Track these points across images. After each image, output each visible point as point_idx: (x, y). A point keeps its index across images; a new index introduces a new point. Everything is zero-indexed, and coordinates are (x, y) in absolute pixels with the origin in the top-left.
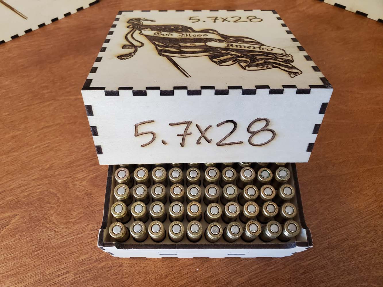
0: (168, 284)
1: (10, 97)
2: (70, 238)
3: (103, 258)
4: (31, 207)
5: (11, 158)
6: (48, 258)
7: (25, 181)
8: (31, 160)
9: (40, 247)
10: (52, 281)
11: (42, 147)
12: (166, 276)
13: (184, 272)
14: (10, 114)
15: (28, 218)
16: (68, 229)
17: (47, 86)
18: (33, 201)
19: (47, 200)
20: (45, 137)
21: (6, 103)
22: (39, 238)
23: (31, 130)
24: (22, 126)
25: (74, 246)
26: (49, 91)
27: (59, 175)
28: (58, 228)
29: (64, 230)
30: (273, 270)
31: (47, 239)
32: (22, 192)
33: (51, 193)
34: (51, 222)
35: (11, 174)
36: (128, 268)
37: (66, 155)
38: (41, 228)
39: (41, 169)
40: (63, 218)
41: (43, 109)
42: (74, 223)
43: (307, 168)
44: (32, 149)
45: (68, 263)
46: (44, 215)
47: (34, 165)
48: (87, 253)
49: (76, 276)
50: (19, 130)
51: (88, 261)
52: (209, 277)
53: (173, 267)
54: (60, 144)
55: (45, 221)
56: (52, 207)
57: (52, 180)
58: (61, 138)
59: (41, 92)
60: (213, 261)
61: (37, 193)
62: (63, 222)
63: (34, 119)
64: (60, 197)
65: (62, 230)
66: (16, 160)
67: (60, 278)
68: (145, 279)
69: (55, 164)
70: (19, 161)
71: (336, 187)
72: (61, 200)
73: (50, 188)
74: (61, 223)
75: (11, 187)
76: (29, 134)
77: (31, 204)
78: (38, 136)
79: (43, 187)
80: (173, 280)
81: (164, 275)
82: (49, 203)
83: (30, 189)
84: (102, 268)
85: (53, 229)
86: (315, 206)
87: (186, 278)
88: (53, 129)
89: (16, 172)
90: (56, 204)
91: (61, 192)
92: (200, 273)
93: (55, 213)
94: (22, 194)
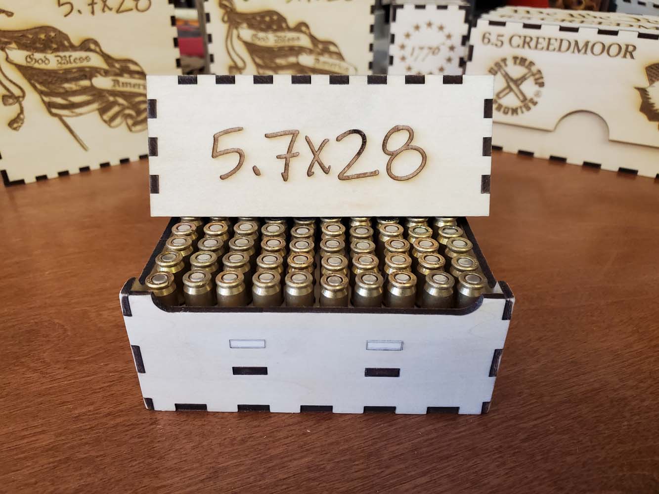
0: (247, 453)
2: (66, 382)
3: (122, 411)
6: (12, 411)
11: (59, 273)
12: (243, 441)
13: (281, 435)
16: (68, 370)
18: (17, 334)
19: (43, 332)
20: (70, 262)
25: (69, 394)
27: (77, 303)
28: (49, 368)
29: (61, 371)
30: (463, 433)
31: (22, 383)
33: (54, 324)
34: (39, 360)
36: (168, 428)
38: (17, 368)
39: (48, 296)
40: (64, 355)
42: (81, 363)
44: (42, 275)
46: (31, 351)
48: (92, 404)
49: (60, 438)
51: (90, 415)
52: (332, 444)
53: (259, 426)
55: (29, 358)
56: (49, 341)
57: (62, 309)
60: (340, 419)
61: (29, 325)
62: (63, 360)
64: (69, 328)
65: (56, 371)
67: (26, 441)
68: (199, 444)
70: (15, 287)
71: (563, 322)
72: (69, 333)
73: (54, 318)
77: (12, 337)
79: (42, 318)
80: (256, 447)
81: (239, 438)
82: (45, 336)
83: (18, 319)
85: (39, 370)
87: (283, 445)
90: (59, 337)
91: (73, 323)
92: (314, 437)
93: (51, 348)
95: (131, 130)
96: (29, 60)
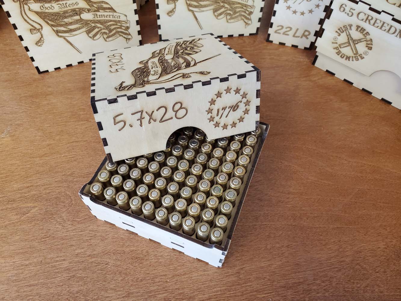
0: (142, 287)
1: (54, 113)
2: (72, 234)
3: (95, 255)
4: (49, 203)
5: (43, 161)
6: (52, 246)
7: (49, 181)
8: (58, 166)
9: (48, 235)
10: (51, 264)
11: (68, 157)
12: (141, 281)
13: (157, 280)
14: (50, 126)
15: (45, 211)
16: (73, 226)
17: (84, 109)
18: (51, 198)
19: (62, 200)
20: (73, 149)
21: (50, 117)
22: (49, 229)
23: (64, 142)
24: (57, 138)
25: (74, 240)
26: (85, 113)
27: (77, 181)
28: (65, 224)
29: (70, 226)
30: (232, 295)
31: (55, 231)
32: (45, 189)
33: (66, 195)
34: (61, 217)
35: (40, 174)
36: (112, 267)
37: (86, 166)
38: (53, 221)
39: (64, 174)
40: (71, 216)
41: (76, 127)
42: (78, 223)
43: (283, 216)
44: (60, 157)
45: (67, 253)
46: (57, 211)
47: (59, 170)
48: (83, 248)
49: (70, 265)
50: (54, 140)
52: (176, 289)
53: (149, 274)
54: (84, 157)
55: (57, 216)
56: (65, 206)
58: (85, 153)
59: (78, 113)
60: (182, 276)
61: (56, 193)
62: (71, 220)
63: (68, 134)
64: (73, 199)
65: (68, 226)
66: (46, 164)
67: (58, 263)
68: (124, 279)
69: (75, 172)
70: (49, 164)
71: (305, 237)
73: (66, 191)
74: (69, 220)
75: (38, 184)
76: (61, 145)
77: (49, 200)
78: (68, 148)
79: (62, 189)
80: (146, 284)
81: (140, 279)
82: (63, 202)
83: (52, 188)
84: (92, 262)
85: (61, 224)
86: (282, 249)
87: (157, 286)
88: (81, 144)
89: (44, 173)
90: (69, 204)
91: (75, 195)
92: (170, 284)
93: (66, 211)
94: (44, 191)
95: (106, 41)
96: (42, 8)
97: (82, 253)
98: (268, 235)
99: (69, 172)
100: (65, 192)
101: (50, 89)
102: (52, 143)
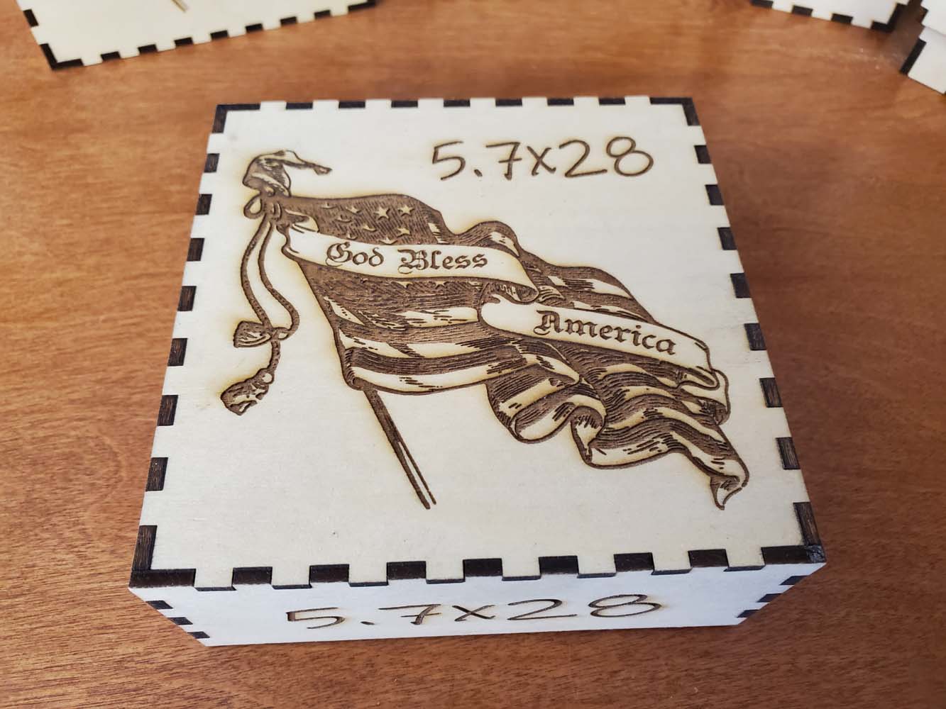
1: (87, 185)
2: (111, 584)
3: (184, 666)
4: (42, 472)
5: (35, 332)
6: (34, 626)
7: (49, 398)
8: (83, 350)
9: (26, 587)
10: (23, 695)
11: (121, 323)
14: (71, 224)
15: (22, 499)
16: (116, 557)
18: (50, 458)
19: (87, 464)
20: (138, 298)
21: (74, 196)
22: (30, 563)
23: (110, 275)
24: (91, 261)
25: (113, 609)
26: (185, 188)
28: (90, 547)
29: (106, 557)
31: (51, 571)
32: (33, 426)
33: (103, 447)
34: (78, 524)
35: (23, 373)
38: (46, 535)
39: (99, 377)
40: (112, 522)
41: (156, 229)
43: (843, 552)
44: (93, 323)
45: (84, 655)
46: (67, 502)
47: (87, 364)
48: (143, 639)
49: (92, 700)
50: (79, 268)
51: (138, 662)
55: (63, 518)
56: (93, 484)
57: (118, 413)
59: (165, 188)
61: (70, 440)
62: (110, 534)
63: (126, 250)
64: (124, 463)
65: (99, 556)
66: (47, 342)
67: (48, 692)
69: (139, 373)
70: (54, 344)
72: (123, 474)
73: (105, 434)
74: (103, 535)
75: (10, 408)
76: (100, 283)
77: (43, 463)
78: (121, 293)
79: (87, 428)
82: (88, 473)
83: (55, 424)
84: (171, 694)
85: (76, 547)
86: (853, 674)
88: (163, 283)
89: (35, 370)
90: (108, 480)
91: (132, 450)
93: (95, 502)
94: (30, 432)
97: (140, 659)
98: (798, 620)
99: (118, 370)
100: (97, 437)
101: (82, 115)
102: (71, 276)
